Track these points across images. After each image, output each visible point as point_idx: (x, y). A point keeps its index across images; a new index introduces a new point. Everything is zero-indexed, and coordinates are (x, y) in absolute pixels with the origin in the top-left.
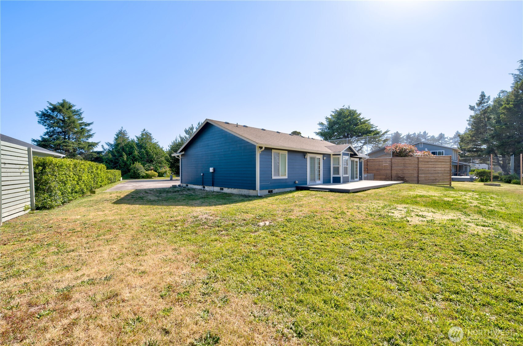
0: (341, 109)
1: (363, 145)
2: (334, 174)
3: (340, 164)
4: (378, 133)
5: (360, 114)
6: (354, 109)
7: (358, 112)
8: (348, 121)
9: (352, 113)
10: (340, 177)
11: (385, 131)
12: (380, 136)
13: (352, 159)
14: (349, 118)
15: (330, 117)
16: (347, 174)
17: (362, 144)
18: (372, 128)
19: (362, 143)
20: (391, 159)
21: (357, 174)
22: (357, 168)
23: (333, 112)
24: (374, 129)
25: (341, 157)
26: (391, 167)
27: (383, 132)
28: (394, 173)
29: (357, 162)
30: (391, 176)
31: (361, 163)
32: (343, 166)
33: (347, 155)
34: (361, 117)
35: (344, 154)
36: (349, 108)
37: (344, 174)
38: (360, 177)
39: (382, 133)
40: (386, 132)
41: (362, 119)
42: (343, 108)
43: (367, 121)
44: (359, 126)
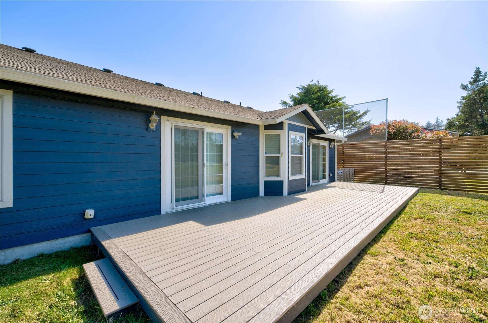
0: (309, 85)
1: (336, 130)
2: (267, 174)
3: (282, 151)
4: (355, 114)
5: (332, 91)
6: (324, 85)
7: (329, 88)
8: (317, 99)
9: (322, 90)
10: (282, 182)
11: (364, 111)
12: (358, 118)
13: (314, 141)
14: (318, 94)
15: (296, 96)
16: (300, 173)
17: (334, 129)
18: (347, 108)
19: (334, 127)
20: (386, 143)
21: (324, 171)
22: (324, 160)
23: (299, 88)
24: (349, 110)
25: (284, 133)
26: (386, 157)
27: (361, 112)
28: (391, 168)
29: (324, 147)
30: (386, 173)
31: (332, 151)
32: (290, 155)
33: (300, 130)
34: (333, 94)
35: (292, 128)
36: (318, 83)
37: (293, 174)
38: (331, 175)
39: (360, 114)
40: (365, 113)
41: (334, 97)
42: (311, 83)
43: (340, 99)
44: (330, 105)
